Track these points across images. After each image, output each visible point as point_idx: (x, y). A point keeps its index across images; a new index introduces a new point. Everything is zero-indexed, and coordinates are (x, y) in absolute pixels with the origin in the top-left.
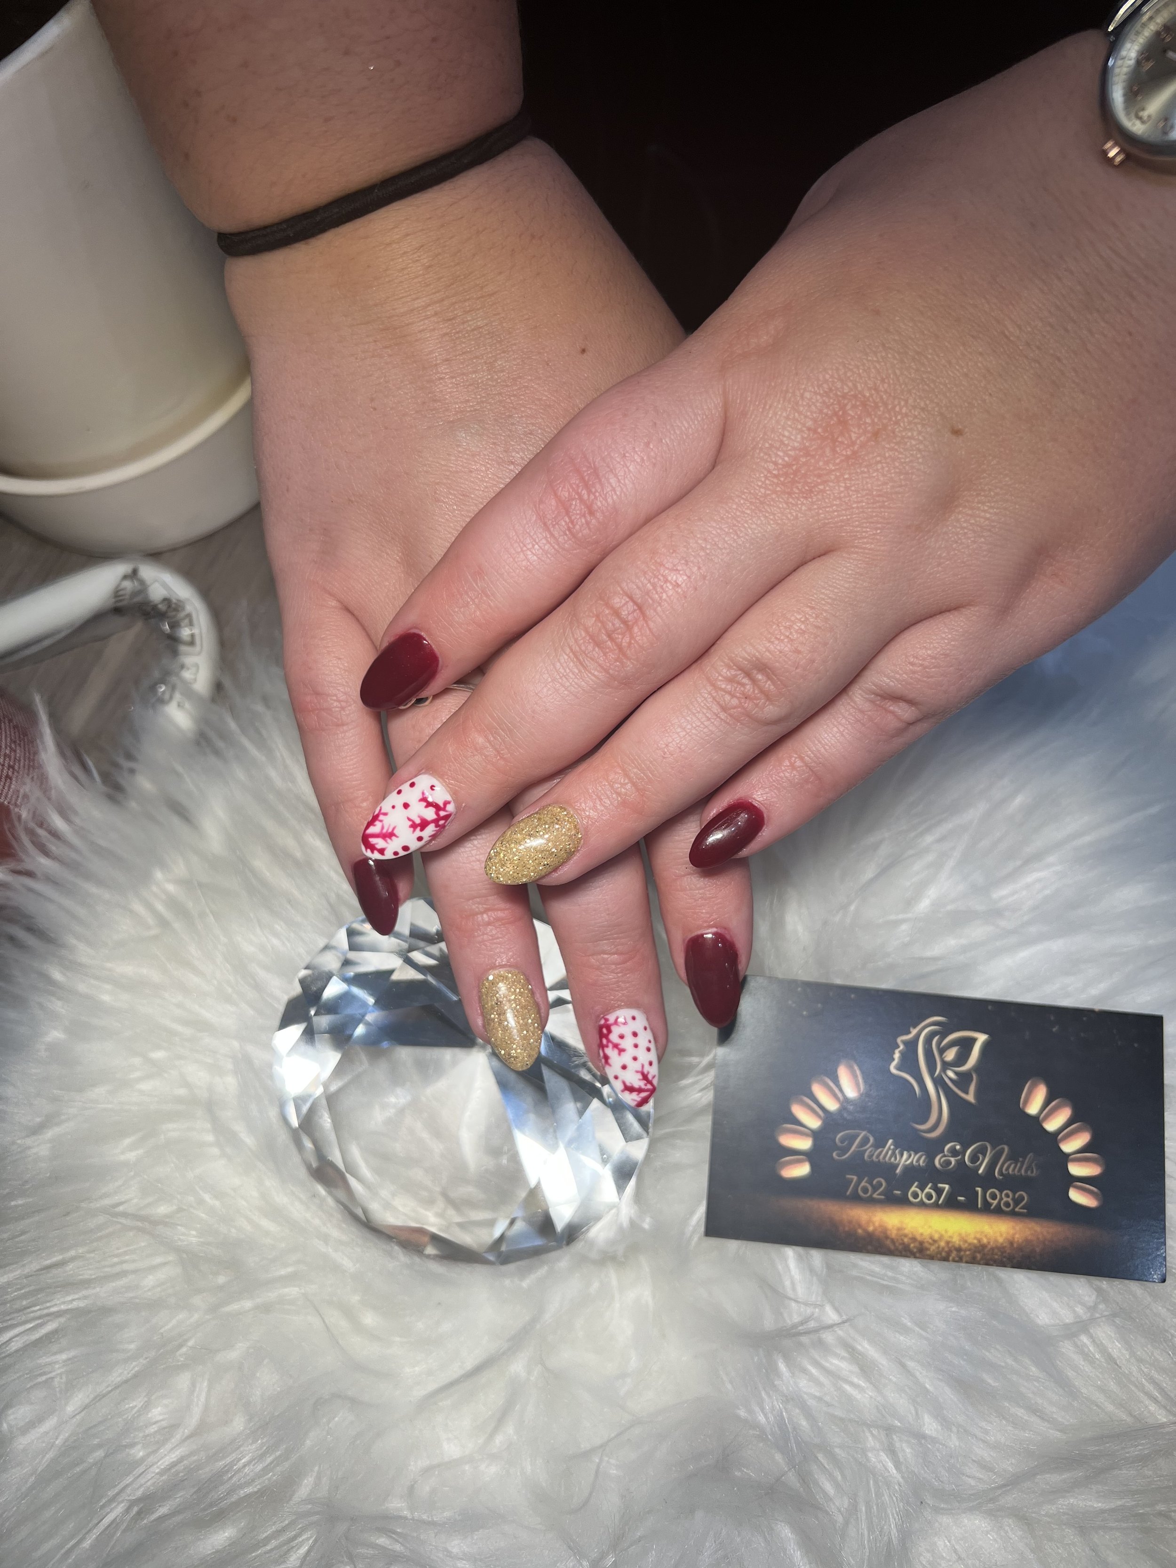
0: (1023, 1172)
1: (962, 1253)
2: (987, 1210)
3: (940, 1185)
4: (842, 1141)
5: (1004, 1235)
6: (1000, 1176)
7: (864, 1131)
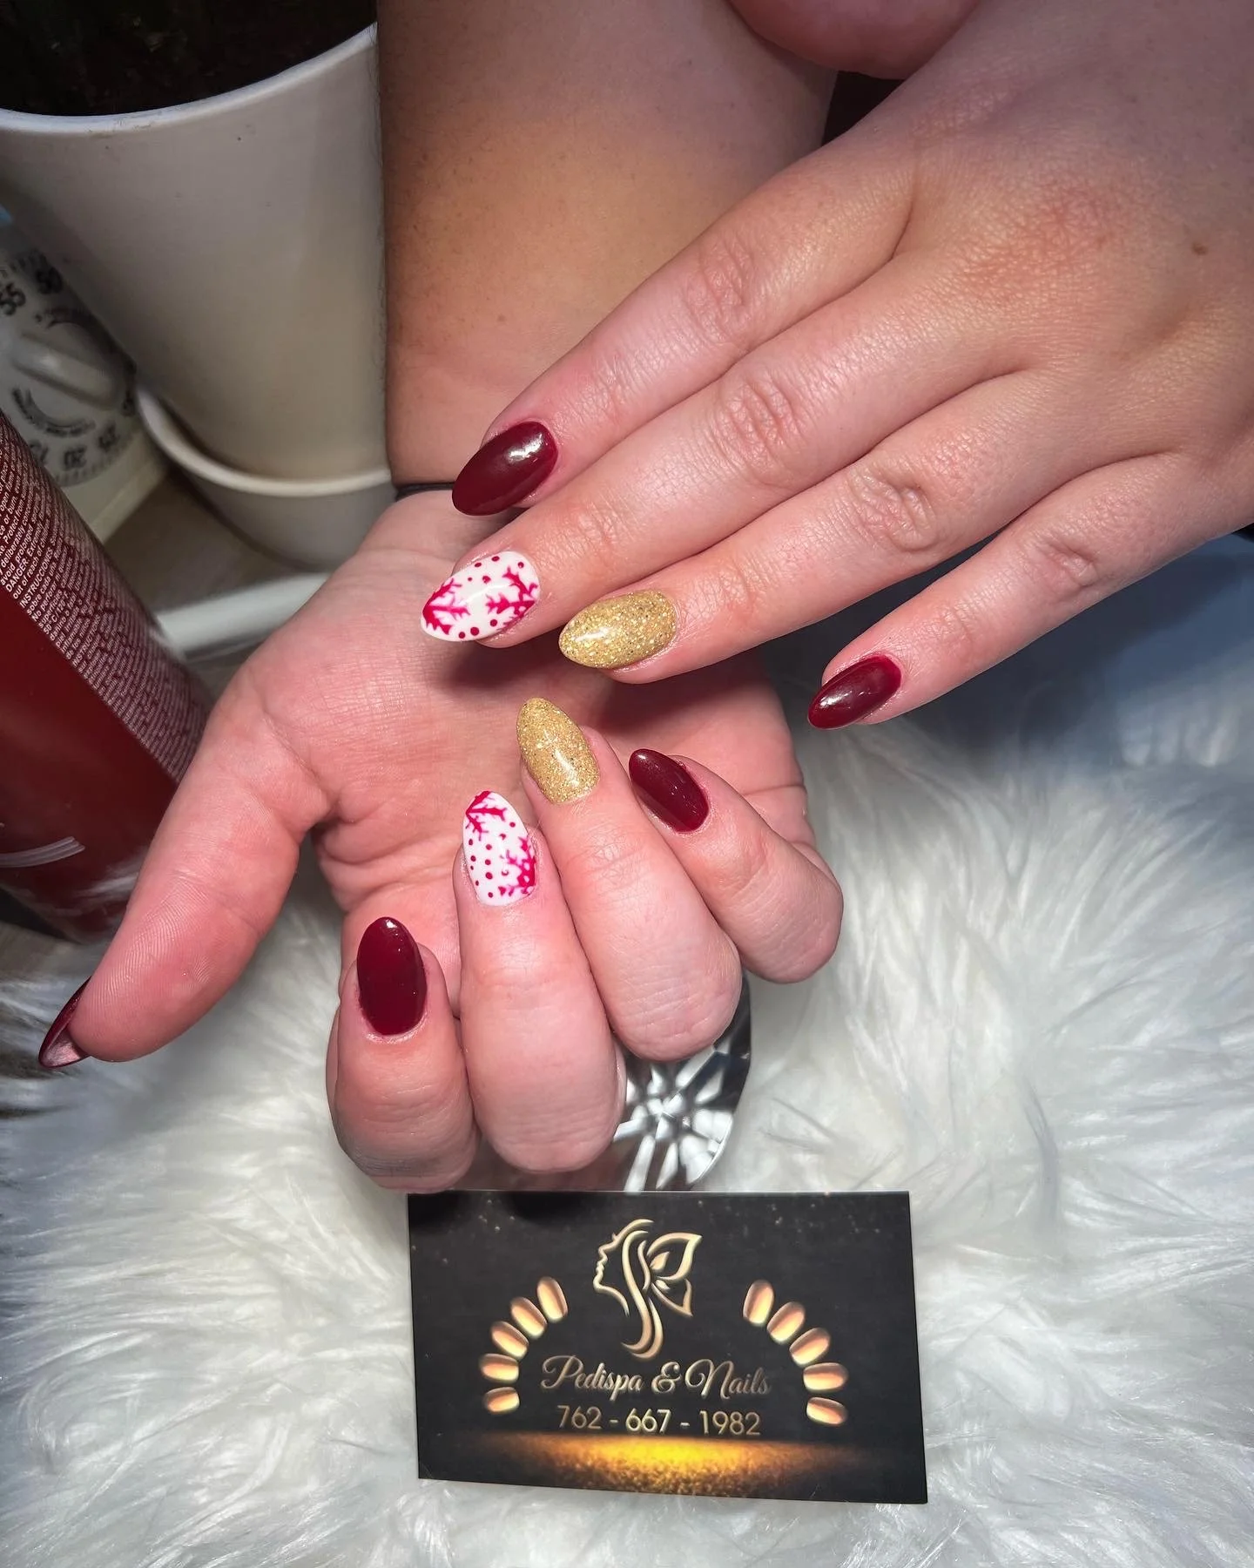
0: (752, 1389)
1: (691, 1485)
2: (714, 1435)
3: (660, 1411)
4: (549, 1368)
5: (737, 1462)
6: (726, 1396)
7: (571, 1355)
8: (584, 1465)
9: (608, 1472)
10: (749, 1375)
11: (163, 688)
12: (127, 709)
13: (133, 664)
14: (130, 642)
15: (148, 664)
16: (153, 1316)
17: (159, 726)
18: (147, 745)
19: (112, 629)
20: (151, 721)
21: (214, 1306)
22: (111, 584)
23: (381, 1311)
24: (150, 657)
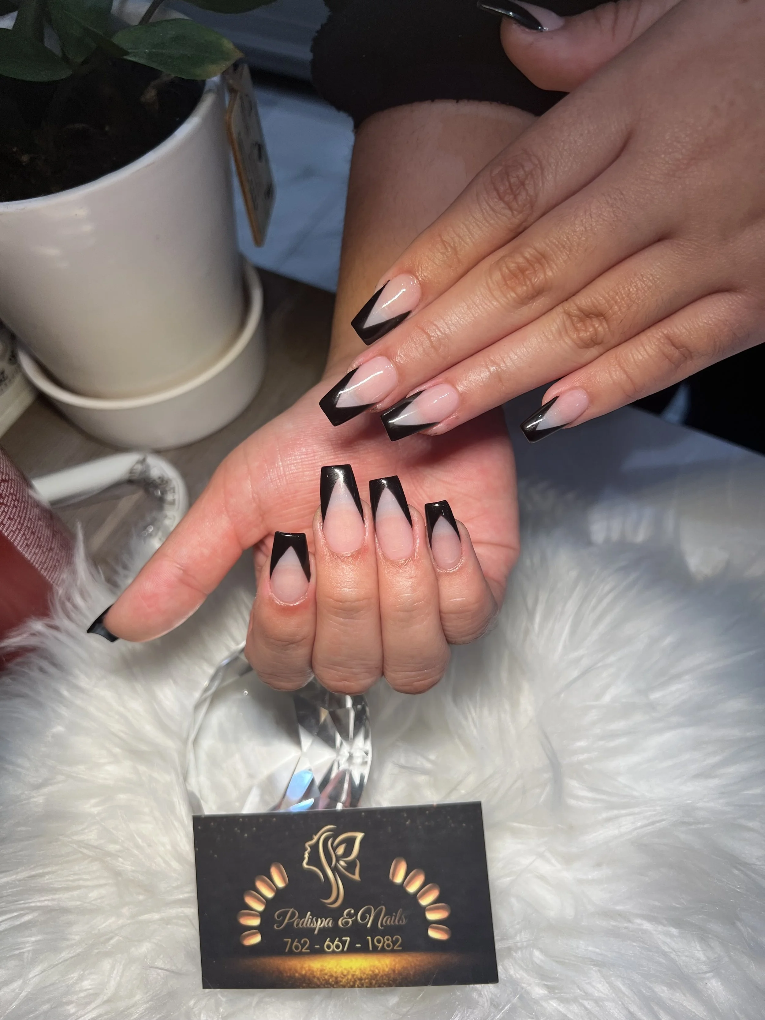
0: (396, 921)
1: (363, 981)
2: (375, 950)
4: (278, 917)
5: (389, 966)
6: (381, 927)
7: (291, 908)
8: (300, 974)
9: (314, 977)
10: (394, 914)
11: (37, 525)
12: (16, 538)
13: (19, 511)
14: (18, 498)
15: (29, 510)
16: (39, 901)
17: (36, 546)
18: (29, 558)
19: (7, 491)
20: (31, 544)
21: (75, 893)
22: (6, 465)
23: (177, 888)
24: (29, 507)
